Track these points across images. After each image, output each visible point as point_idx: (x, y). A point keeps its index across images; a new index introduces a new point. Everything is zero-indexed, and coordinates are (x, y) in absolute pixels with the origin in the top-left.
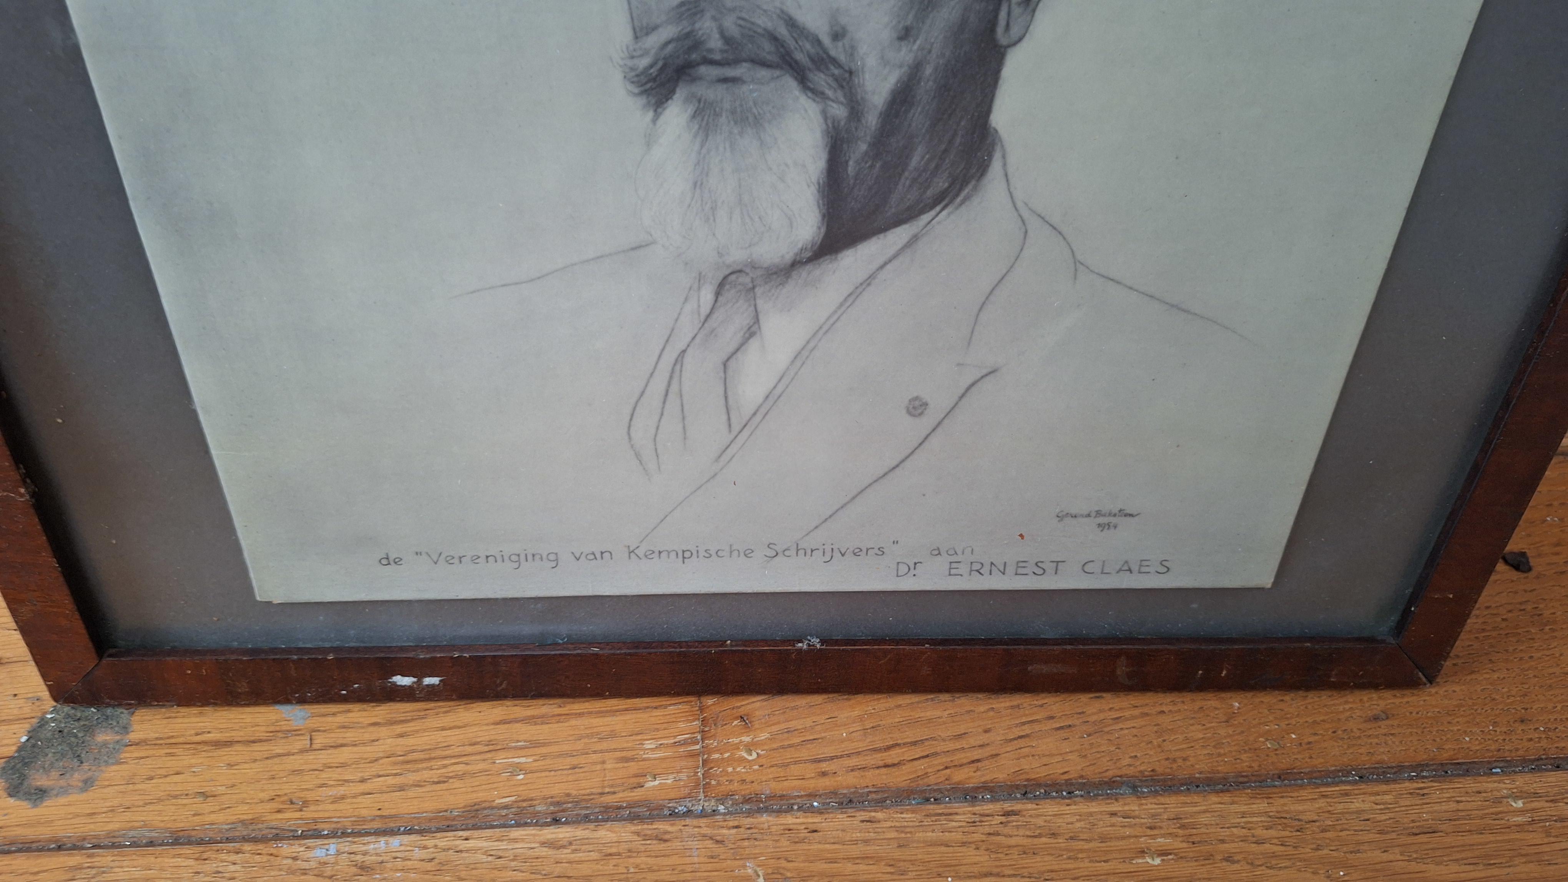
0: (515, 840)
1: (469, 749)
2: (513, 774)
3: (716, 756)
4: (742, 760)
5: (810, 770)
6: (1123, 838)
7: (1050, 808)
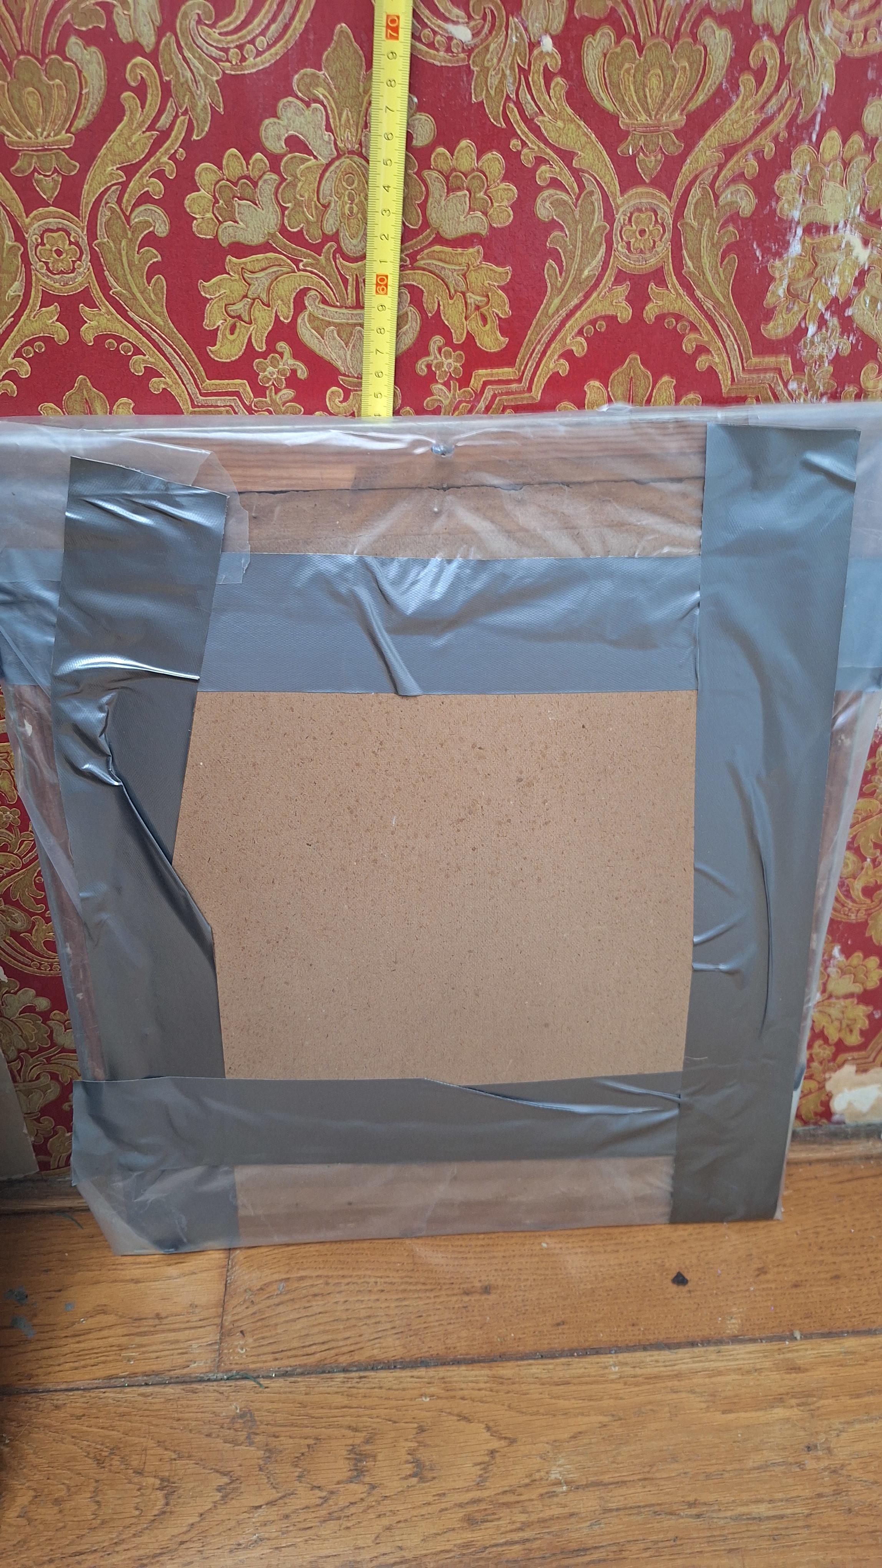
0: (127, 1393)
1: (109, 1349)
2: (129, 1361)
3: (226, 1351)
4: (238, 1353)
5: (271, 1357)
6: (414, 1389)
7: (383, 1374)
